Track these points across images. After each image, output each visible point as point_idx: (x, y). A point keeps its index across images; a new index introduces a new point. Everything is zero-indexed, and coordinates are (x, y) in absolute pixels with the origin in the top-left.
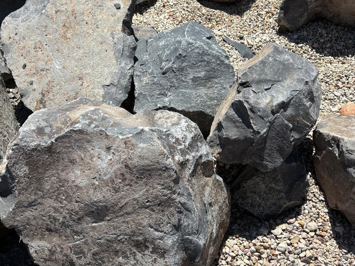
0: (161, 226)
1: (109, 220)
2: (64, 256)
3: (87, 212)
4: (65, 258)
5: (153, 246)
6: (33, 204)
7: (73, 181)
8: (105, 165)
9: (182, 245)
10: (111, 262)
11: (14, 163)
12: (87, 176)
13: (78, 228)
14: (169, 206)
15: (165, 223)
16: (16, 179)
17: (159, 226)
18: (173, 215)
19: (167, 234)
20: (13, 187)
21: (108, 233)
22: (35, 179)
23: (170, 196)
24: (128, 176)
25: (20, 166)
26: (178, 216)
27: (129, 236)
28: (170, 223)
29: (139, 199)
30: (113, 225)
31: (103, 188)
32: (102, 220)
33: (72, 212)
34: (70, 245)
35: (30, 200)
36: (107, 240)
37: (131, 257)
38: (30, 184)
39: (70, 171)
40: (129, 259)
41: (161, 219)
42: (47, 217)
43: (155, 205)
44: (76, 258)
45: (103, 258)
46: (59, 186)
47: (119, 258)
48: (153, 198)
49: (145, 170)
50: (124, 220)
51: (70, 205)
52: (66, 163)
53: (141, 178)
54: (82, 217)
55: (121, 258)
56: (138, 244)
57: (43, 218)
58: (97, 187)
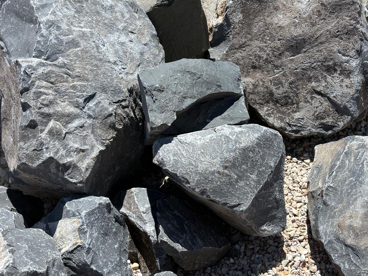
0: (347, 52)
1: (305, 52)
2: (265, 88)
3: (287, 47)
4: (266, 90)
5: (341, 69)
6: (243, 46)
7: (276, 24)
8: (304, 6)
9: (362, 68)
10: (304, 88)
11: (233, 11)
12: (288, 17)
13: (278, 62)
14: (354, 35)
15: (350, 49)
16: (232, 25)
17: (346, 51)
18: (357, 42)
19: (352, 58)
20: (228, 33)
21: (304, 63)
22: (247, 24)
23: (355, 25)
24: (323, 12)
25: (237, 14)
26: (361, 43)
27: (321, 63)
28: (354, 49)
29: (331, 30)
30: (309, 55)
31: (302, 24)
32: (299, 53)
33: (274, 49)
34: (271, 78)
35: (241, 43)
36: (303, 69)
37: (322, 80)
38: (242, 29)
39: (274, 16)
40: (321, 82)
41: (348, 45)
42: (253, 56)
43: (343, 34)
44: (275, 88)
45: (298, 86)
46: (265, 29)
47: (312, 83)
48: (342, 28)
49: (337, 5)
50: (318, 49)
51: (273, 43)
52: (271, 10)
53: (333, 12)
54: (283, 52)
55: (313, 83)
56: (329, 69)
57: (250, 57)
58: (297, 24)
